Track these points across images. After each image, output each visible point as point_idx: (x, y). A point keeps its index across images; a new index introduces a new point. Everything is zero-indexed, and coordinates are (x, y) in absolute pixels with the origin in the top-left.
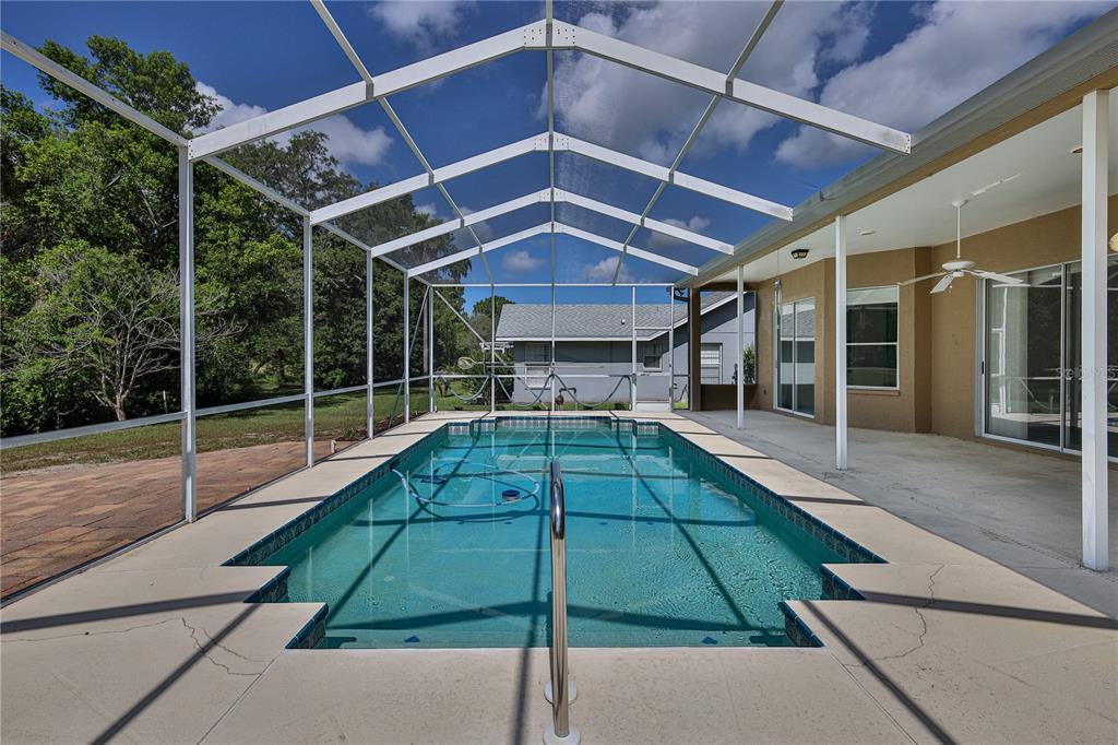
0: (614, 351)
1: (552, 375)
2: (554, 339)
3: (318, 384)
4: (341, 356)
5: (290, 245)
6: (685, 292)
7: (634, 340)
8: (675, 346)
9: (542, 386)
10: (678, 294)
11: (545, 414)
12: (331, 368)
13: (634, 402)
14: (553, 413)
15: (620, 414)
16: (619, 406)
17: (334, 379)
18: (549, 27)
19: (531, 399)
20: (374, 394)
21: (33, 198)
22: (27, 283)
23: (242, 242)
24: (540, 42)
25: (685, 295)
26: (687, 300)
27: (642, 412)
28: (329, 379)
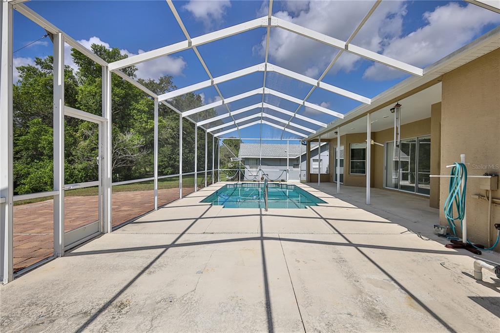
0: (280, 162)
1: (260, 170)
2: (261, 157)
3: (160, 174)
4: (171, 162)
5: (164, 121)
6: (306, 142)
7: (288, 158)
8: (301, 162)
9: (256, 174)
10: (303, 143)
11: (258, 183)
12: (166, 167)
13: (288, 179)
14: (260, 182)
15: (282, 183)
16: (283, 181)
17: (168, 172)
18: (266, 65)
19: (252, 178)
20: (182, 178)
21: (79, 105)
22: (75, 135)
23: (147, 120)
24: (263, 69)
25: (306, 143)
26: (306, 145)
27: (289, 182)
28: (166, 171)
